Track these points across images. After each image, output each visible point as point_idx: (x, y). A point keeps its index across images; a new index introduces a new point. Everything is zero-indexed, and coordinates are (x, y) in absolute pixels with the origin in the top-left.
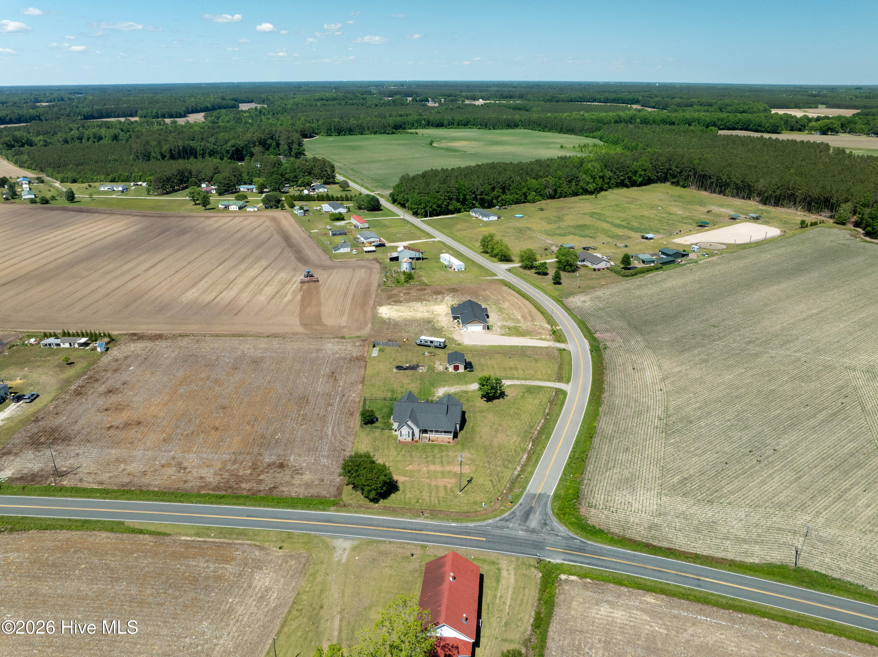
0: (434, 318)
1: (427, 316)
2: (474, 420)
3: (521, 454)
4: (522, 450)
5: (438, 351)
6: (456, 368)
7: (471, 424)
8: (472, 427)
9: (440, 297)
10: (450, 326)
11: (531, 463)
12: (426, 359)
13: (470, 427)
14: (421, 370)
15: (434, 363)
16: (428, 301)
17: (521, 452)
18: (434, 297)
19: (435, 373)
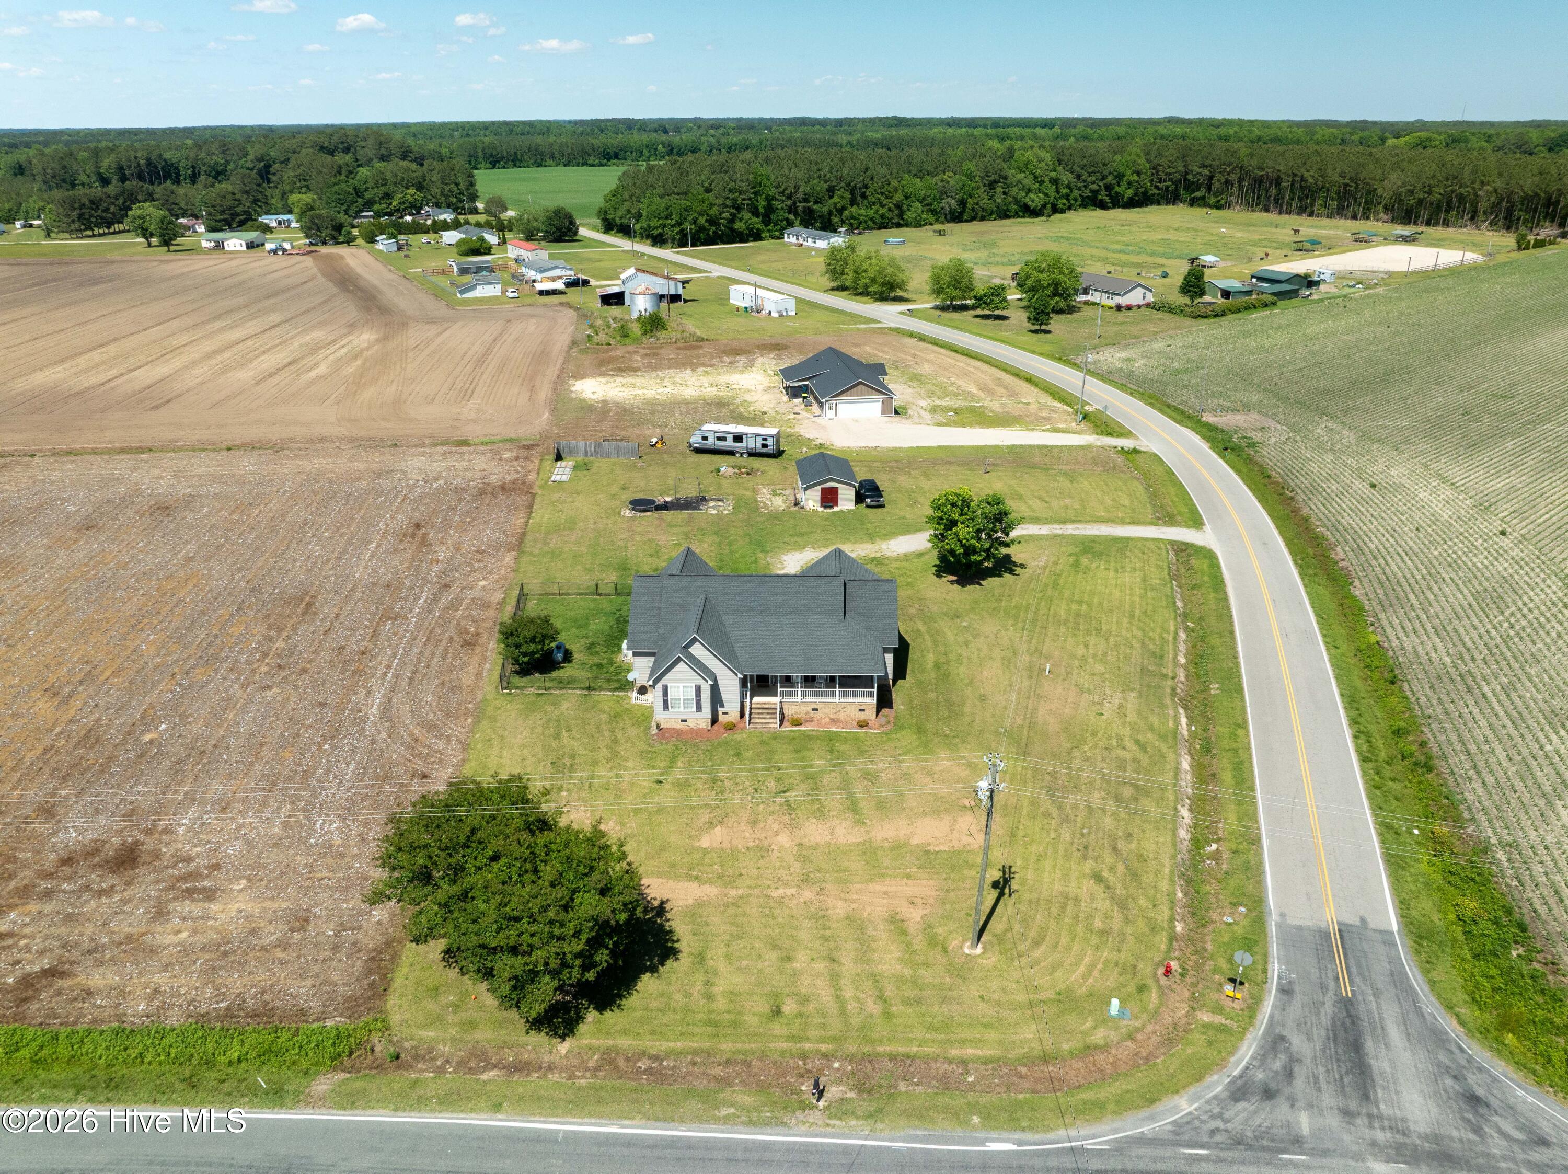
0: (735, 397)
1: (712, 395)
2: (936, 644)
3: (1170, 756)
4: (1163, 737)
5: (756, 463)
6: (829, 498)
7: (930, 658)
8: (937, 667)
9: (742, 359)
10: (782, 411)
11: (1226, 789)
12: (724, 482)
13: (930, 665)
14: (712, 509)
15: (755, 491)
16: (712, 366)
17: (1164, 748)
18: (726, 359)
19: (762, 515)
